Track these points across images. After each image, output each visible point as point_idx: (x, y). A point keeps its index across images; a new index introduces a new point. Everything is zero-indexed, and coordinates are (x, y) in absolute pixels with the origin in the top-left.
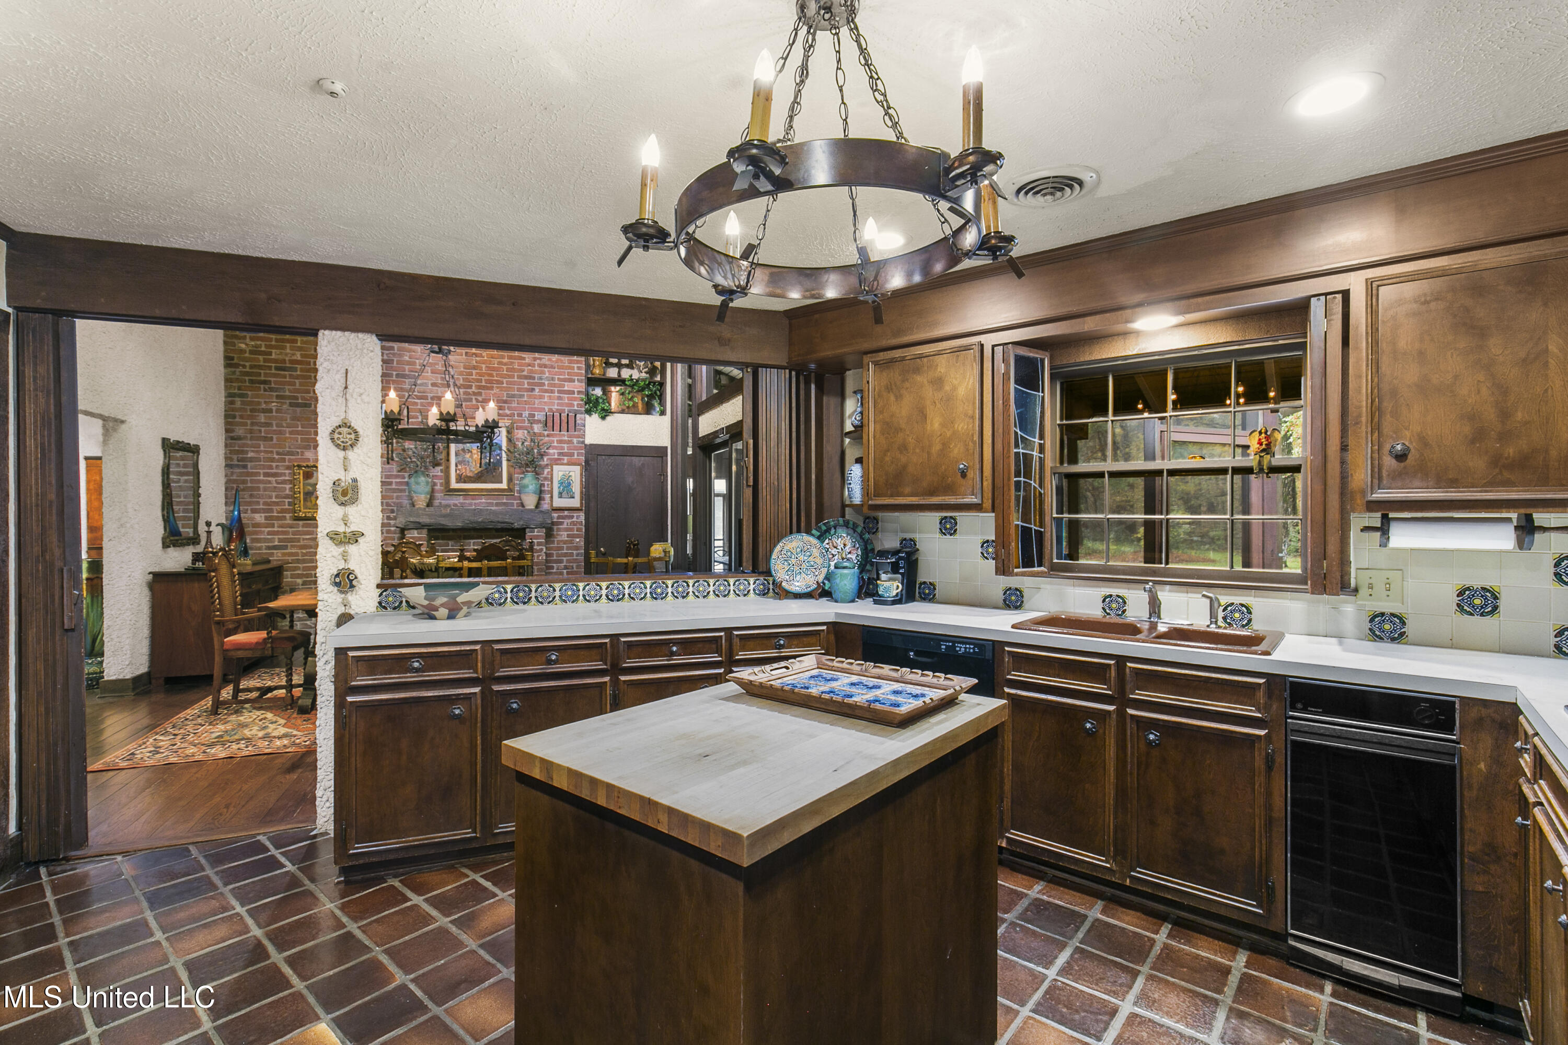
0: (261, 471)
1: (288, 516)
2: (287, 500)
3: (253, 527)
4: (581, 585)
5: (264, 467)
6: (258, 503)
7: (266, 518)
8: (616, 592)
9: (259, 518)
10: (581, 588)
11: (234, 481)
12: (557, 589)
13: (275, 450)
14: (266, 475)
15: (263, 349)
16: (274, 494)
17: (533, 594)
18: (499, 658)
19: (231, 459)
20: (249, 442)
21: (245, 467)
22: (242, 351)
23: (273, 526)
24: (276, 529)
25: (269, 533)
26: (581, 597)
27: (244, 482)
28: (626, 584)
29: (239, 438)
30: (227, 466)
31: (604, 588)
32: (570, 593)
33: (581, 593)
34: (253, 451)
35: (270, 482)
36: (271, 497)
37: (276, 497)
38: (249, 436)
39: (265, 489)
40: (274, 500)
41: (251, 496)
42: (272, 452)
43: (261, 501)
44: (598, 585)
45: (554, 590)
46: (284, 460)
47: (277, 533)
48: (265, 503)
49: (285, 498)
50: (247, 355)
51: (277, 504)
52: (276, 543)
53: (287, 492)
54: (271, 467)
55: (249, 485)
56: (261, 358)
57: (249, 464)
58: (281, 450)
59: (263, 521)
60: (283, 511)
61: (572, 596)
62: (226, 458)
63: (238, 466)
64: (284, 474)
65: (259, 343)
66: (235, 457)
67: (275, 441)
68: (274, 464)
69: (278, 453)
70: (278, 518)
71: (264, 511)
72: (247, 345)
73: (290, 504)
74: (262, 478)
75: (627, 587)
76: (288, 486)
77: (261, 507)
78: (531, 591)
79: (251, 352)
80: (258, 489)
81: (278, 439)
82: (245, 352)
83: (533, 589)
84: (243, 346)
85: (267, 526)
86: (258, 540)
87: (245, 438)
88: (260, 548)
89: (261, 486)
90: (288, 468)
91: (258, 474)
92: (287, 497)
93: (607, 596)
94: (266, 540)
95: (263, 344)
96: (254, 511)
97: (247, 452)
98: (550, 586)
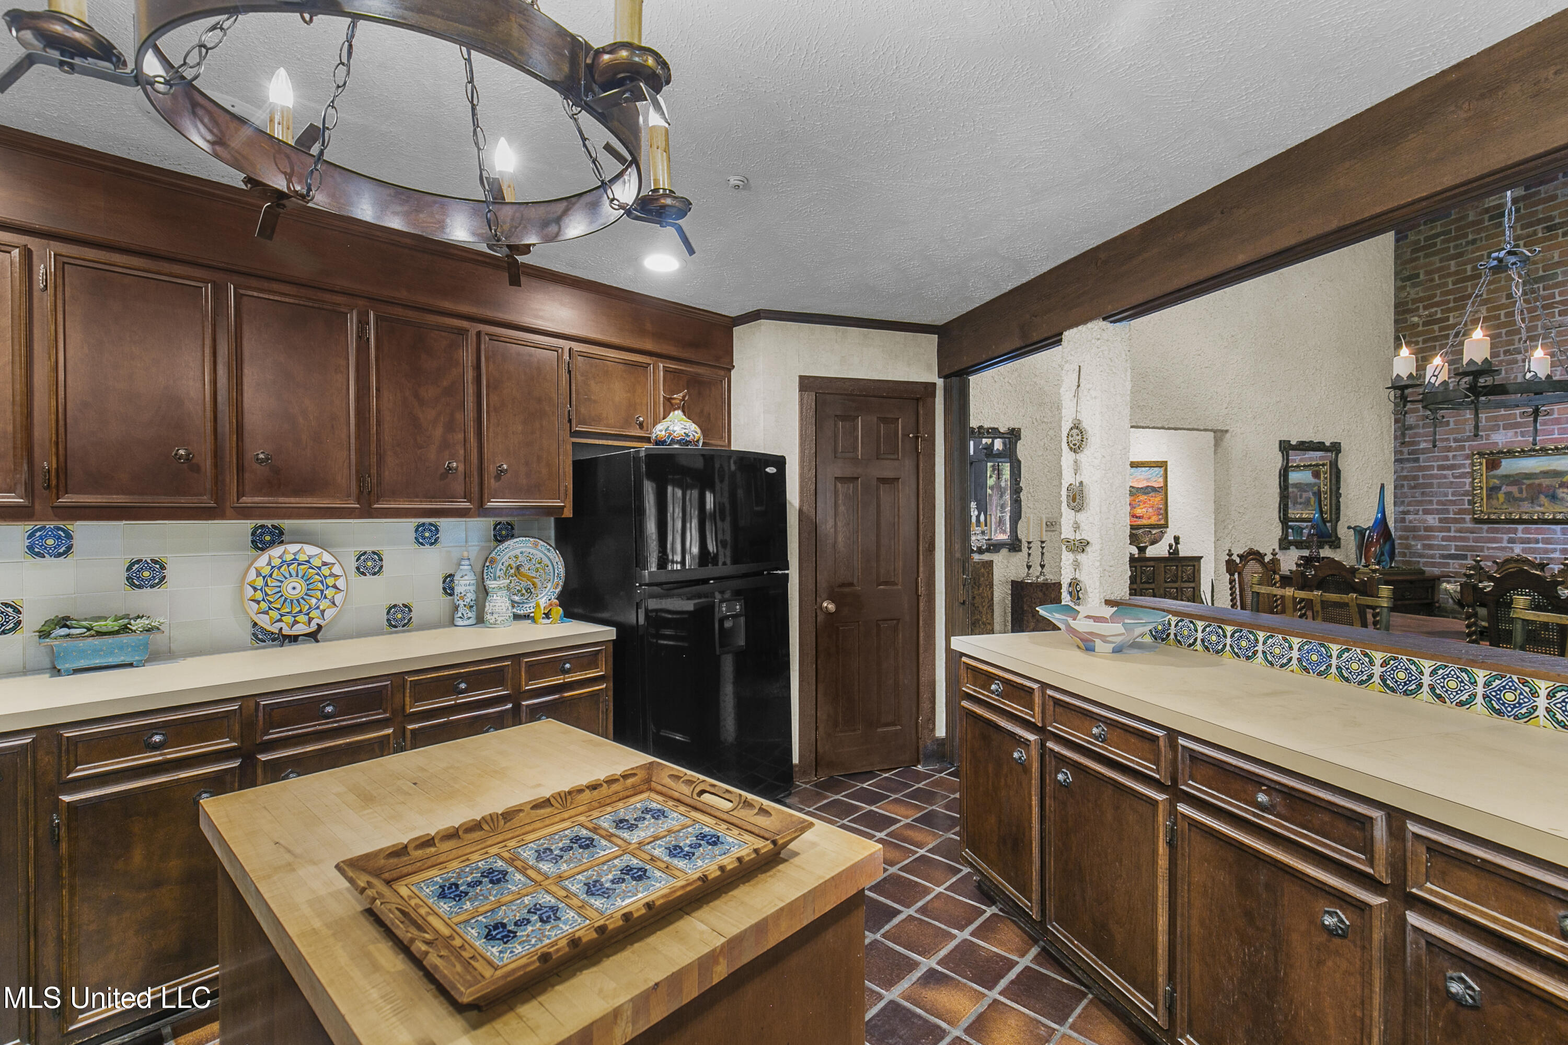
0: (1435, 464)
1: (1468, 517)
2: (1466, 498)
3: (1425, 531)
4: (1335, 648)
5: (1438, 459)
6: (1431, 502)
7: (1440, 520)
8: (1402, 675)
9: (1432, 520)
10: (1335, 654)
11: (1405, 478)
12: (1296, 647)
13: (1451, 437)
14: (1441, 468)
15: (1439, 316)
16: (1450, 491)
17: (1260, 648)
18: (1052, 708)
19: (1401, 453)
20: (1421, 431)
21: (1417, 460)
22: (1415, 325)
23: (1449, 530)
24: (1452, 534)
25: (1443, 539)
26: (1333, 670)
27: (1415, 478)
28: (1427, 665)
29: (1411, 428)
30: (1396, 461)
31: (1378, 662)
32: (1315, 658)
33: (1334, 662)
34: (1425, 441)
35: (1445, 477)
36: (1446, 495)
37: (1453, 495)
38: (1421, 423)
39: (1440, 485)
40: (1450, 498)
41: (1423, 494)
42: (1448, 440)
43: (1435, 499)
44: (1366, 655)
45: (1291, 648)
46: (1462, 448)
47: (1455, 539)
48: (1439, 503)
49: (1464, 495)
50: (1420, 328)
51: (1453, 503)
52: (1453, 552)
53: (1467, 488)
54: (1446, 458)
55: (1421, 481)
56: (1436, 327)
57: (1422, 457)
58: (1459, 436)
59: (1437, 524)
60: (1461, 512)
61: (1319, 664)
62: (1395, 453)
63: (1408, 460)
64: (1463, 466)
65: (1433, 310)
66: (1405, 450)
67: (1452, 425)
68: (1451, 454)
69: (1456, 440)
70: (1456, 521)
71: (1438, 512)
72: (1420, 316)
73: (1470, 502)
74: (1435, 472)
75: (1427, 672)
76: (1468, 481)
77: (1435, 507)
78: (1257, 640)
79: (1425, 324)
80: (1431, 485)
81: (1456, 423)
82: (1418, 326)
83: (1261, 640)
84: (1416, 319)
85: (1441, 530)
86: (1430, 547)
87: (1417, 426)
88: (1433, 557)
89: (1435, 481)
90: (1467, 457)
91: (1432, 467)
92: (1466, 494)
93: (1383, 679)
94: (1440, 547)
95: (1438, 309)
96: (1426, 512)
97: (1418, 443)
98: (1285, 639)
